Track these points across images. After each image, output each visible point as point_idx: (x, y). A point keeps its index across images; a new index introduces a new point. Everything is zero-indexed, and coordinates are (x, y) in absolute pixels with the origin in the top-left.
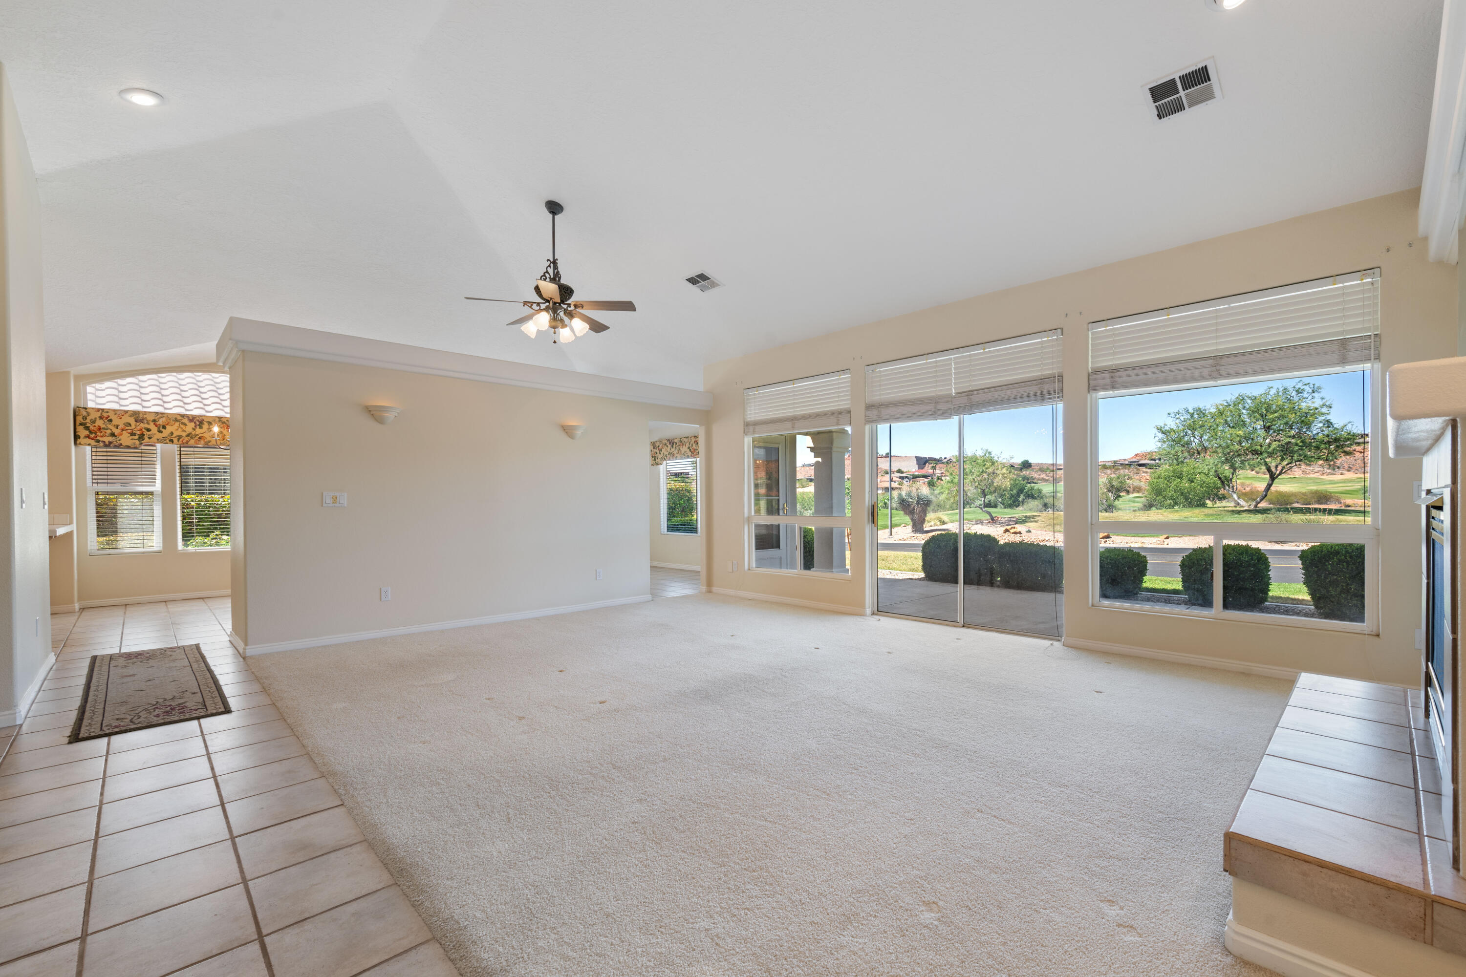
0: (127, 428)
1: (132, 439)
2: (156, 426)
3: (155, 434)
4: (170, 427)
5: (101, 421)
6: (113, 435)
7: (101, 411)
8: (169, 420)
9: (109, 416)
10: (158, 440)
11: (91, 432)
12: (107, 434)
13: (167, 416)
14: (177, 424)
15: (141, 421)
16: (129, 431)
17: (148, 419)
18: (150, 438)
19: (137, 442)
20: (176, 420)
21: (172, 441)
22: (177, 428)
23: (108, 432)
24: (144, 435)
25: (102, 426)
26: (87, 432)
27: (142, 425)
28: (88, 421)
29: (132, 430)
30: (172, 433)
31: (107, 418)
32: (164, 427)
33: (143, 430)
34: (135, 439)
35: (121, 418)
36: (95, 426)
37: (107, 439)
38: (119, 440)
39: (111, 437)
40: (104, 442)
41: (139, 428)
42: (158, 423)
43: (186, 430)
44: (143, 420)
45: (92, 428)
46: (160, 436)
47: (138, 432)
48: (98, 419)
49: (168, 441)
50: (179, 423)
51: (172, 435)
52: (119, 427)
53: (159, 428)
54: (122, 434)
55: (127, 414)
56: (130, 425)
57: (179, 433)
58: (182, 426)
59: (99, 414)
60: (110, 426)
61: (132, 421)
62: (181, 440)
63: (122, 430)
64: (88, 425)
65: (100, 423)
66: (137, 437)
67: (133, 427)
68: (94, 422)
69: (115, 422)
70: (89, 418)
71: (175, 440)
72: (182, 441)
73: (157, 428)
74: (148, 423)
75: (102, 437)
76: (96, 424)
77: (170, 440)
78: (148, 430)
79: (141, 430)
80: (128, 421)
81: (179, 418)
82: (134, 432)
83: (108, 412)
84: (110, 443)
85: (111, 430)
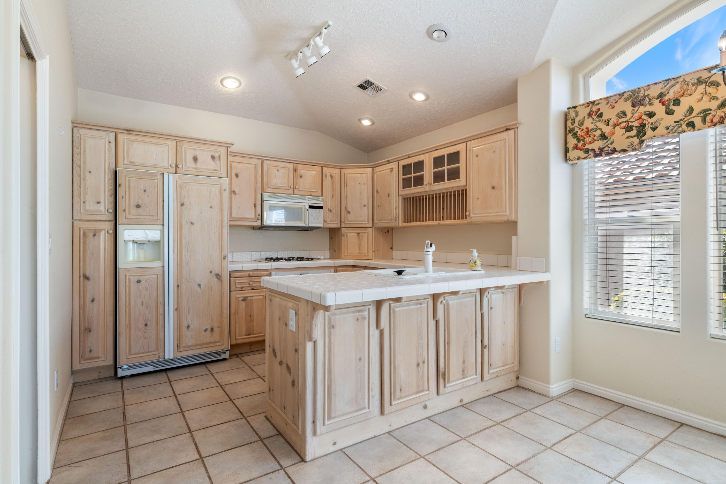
0: (621, 120)
1: (628, 137)
2: (663, 104)
3: (662, 119)
4: (689, 98)
5: (591, 120)
6: (603, 137)
7: (591, 105)
8: (685, 87)
9: (599, 109)
10: (667, 128)
11: (579, 140)
12: (596, 138)
13: (684, 81)
14: (701, 88)
15: (641, 103)
16: (624, 125)
17: (652, 95)
18: (654, 129)
19: (636, 141)
20: (700, 81)
21: (691, 125)
22: (699, 97)
23: (598, 133)
24: (645, 124)
25: (591, 127)
26: (575, 141)
27: (642, 109)
28: (576, 124)
29: (628, 121)
30: (691, 110)
31: (597, 112)
32: (677, 102)
33: (644, 117)
34: (632, 137)
35: (613, 108)
36: (583, 130)
37: (596, 145)
38: (612, 143)
39: (600, 141)
40: (594, 150)
41: (636, 115)
42: (666, 98)
43: (719, 95)
44: (644, 99)
45: (580, 133)
46: (670, 120)
47: (636, 124)
48: (586, 117)
49: (684, 126)
50: (704, 85)
51: (691, 114)
52: (611, 123)
53: (667, 107)
54: (613, 133)
55: (623, 98)
56: (624, 113)
57: (706, 104)
58: (709, 90)
59: (588, 110)
60: (600, 125)
61: (627, 107)
62: (708, 119)
63: (615, 126)
64: (576, 130)
65: (589, 123)
66: (634, 132)
67: (629, 115)
68: (581, 123)
69: (605, 117)
70: (577, 120)
71: (698, 121)
72: (712, 121)
73: (664, 108)
74: (651, 104)
75: (591, 143)
76: (584, 127)
77: (688, 125)
78: (651, 115)
79: (640, 118)
80: (622, 110)
81: (705, 75)
82: (630, 124)
83: (599, 103)
84: (601, 150)
85: (600, 129)
